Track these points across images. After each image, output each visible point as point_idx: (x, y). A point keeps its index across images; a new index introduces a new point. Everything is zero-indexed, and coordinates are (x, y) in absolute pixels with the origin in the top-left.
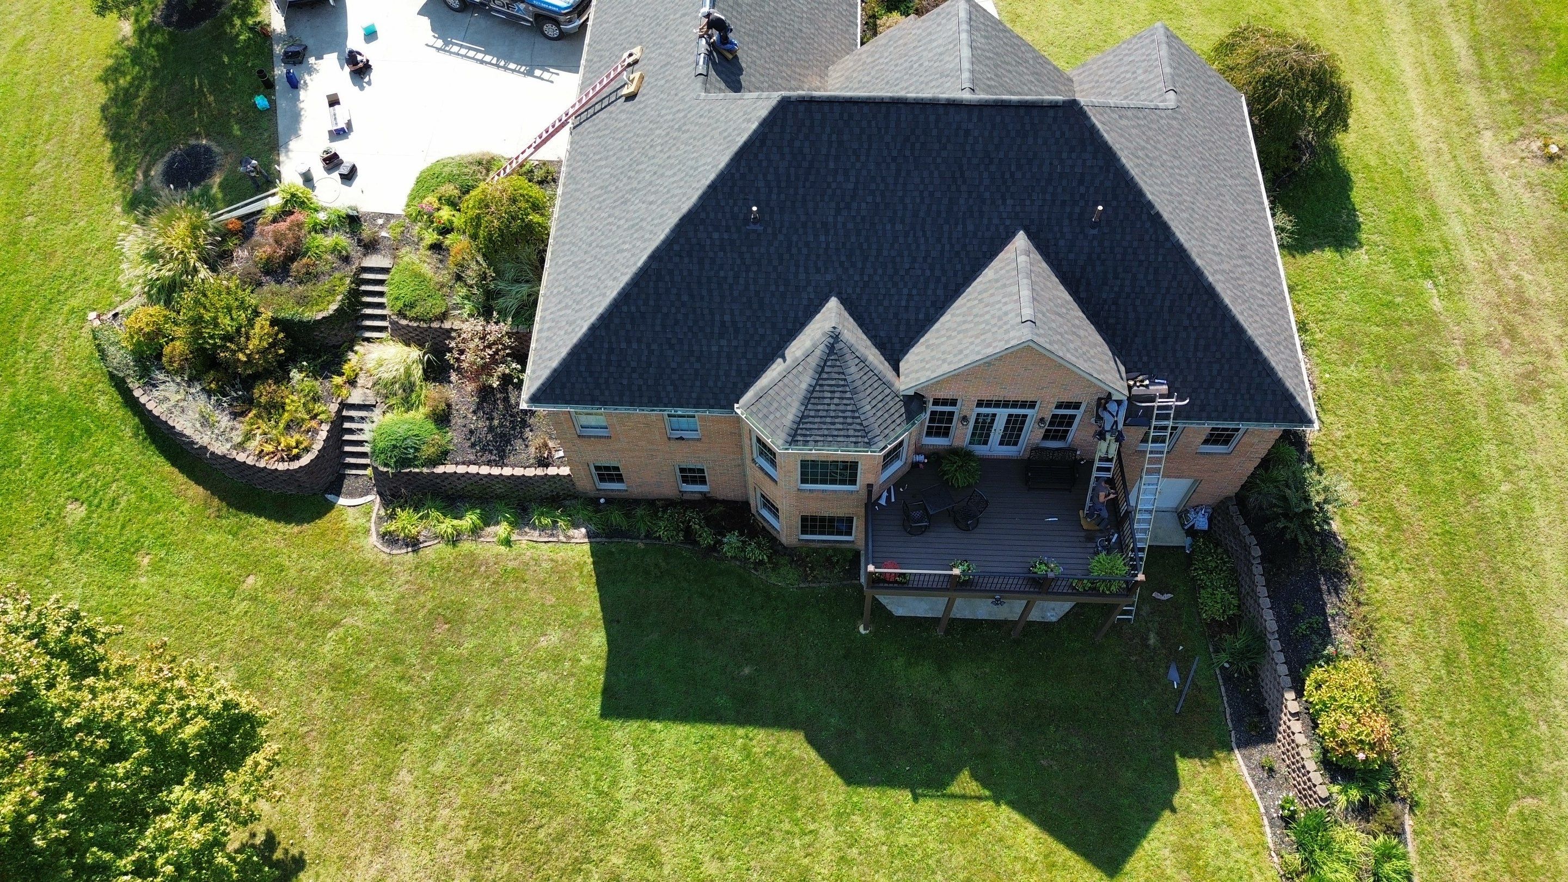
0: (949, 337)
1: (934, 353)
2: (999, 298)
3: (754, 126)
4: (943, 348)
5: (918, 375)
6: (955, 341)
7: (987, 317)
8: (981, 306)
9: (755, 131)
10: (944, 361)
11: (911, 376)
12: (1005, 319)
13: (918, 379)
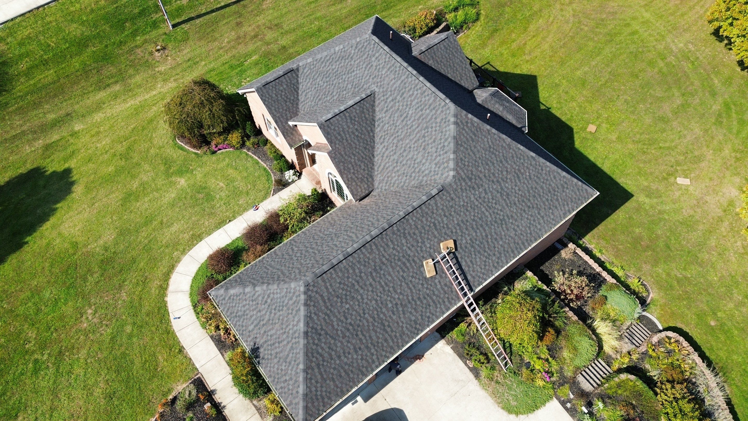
0: (457, 70)
1: (464, 75)
2: (440, 53)
3: (470, 116)
4: (461, 71)
5: (472, 78)
6: (458, 67)
7: (447, 55)
8: (443, 61)
9: (472, 114)
10: (465, 68)
11: (473, 81)
12: (447, 46)
13: (474, 77)
